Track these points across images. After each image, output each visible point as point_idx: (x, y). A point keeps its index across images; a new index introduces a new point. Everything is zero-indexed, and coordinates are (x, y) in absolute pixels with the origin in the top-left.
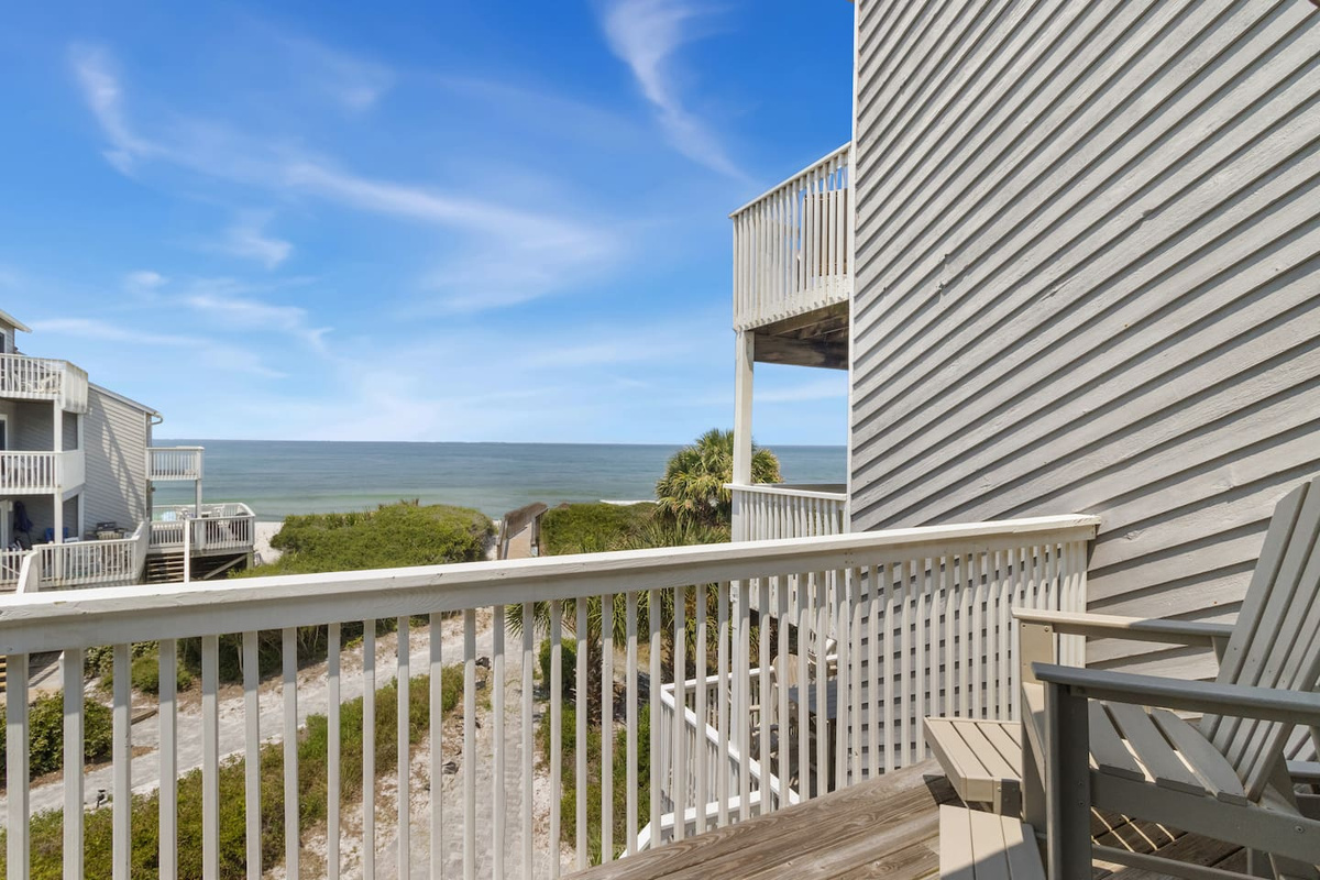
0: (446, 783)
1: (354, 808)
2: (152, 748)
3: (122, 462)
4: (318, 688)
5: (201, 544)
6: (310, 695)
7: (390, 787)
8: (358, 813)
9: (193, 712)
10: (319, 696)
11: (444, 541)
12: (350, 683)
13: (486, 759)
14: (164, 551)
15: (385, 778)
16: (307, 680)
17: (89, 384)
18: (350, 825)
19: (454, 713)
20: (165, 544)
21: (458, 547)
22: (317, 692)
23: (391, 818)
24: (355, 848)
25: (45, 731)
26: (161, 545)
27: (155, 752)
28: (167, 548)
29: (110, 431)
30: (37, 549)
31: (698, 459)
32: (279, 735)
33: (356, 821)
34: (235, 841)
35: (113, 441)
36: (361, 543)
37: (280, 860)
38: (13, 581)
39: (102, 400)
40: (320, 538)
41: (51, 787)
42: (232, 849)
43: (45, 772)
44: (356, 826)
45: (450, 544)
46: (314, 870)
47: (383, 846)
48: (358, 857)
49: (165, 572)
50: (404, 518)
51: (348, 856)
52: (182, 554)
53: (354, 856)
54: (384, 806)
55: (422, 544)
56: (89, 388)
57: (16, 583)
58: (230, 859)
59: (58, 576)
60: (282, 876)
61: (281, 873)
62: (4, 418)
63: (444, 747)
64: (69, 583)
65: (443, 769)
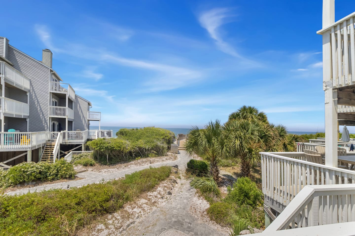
0: (168, 197)
1: (140, 200)
2: (83, 178)
3: (82, 114)
4: (128, 169)
5: (100, 137)
6: (126, 170)
7: (150, 196)
8: (141, 201)
9: (95, 171)
10: (129, 170)
11: (163, 135)
12: (137, 168)
13: (180, 192)
15: (149, 193)
16: (125, 166)
17: (75, 94)
18: (138, 205)
19: (169, 178)
21: (166, 137)
22: (128, 170)
23: (151, 205)
24: (140, 212)
25: (56, 168)
26: (91, 136)
27: (84, 179)
30: (62, 132)
31: (239, 115)
32: (117, 178)
33: (140, 204)
34: (103, 201)
35: (80, 107)
36: (140, 133)
38: (55, 140)
39: (78, 99)
41: (57, 184)
42: (102, 204)
43: (56, 180)
44: (140, 205)
45: (164, 136)
46: (127, 216)
47: (149, 213)
48: (141, 215)
51: (138, 214)
53: (140, 214)
54: (149, 201)
55: (156, 135)
56: (75, 96)
57: (56, 140)
58: (101, 207)
59: (67, 140)
60: (117, 216)
61: (117, 215)
62: (57, 101)
63: (166, 187)
64: (69, 141)
65: (167, 193)
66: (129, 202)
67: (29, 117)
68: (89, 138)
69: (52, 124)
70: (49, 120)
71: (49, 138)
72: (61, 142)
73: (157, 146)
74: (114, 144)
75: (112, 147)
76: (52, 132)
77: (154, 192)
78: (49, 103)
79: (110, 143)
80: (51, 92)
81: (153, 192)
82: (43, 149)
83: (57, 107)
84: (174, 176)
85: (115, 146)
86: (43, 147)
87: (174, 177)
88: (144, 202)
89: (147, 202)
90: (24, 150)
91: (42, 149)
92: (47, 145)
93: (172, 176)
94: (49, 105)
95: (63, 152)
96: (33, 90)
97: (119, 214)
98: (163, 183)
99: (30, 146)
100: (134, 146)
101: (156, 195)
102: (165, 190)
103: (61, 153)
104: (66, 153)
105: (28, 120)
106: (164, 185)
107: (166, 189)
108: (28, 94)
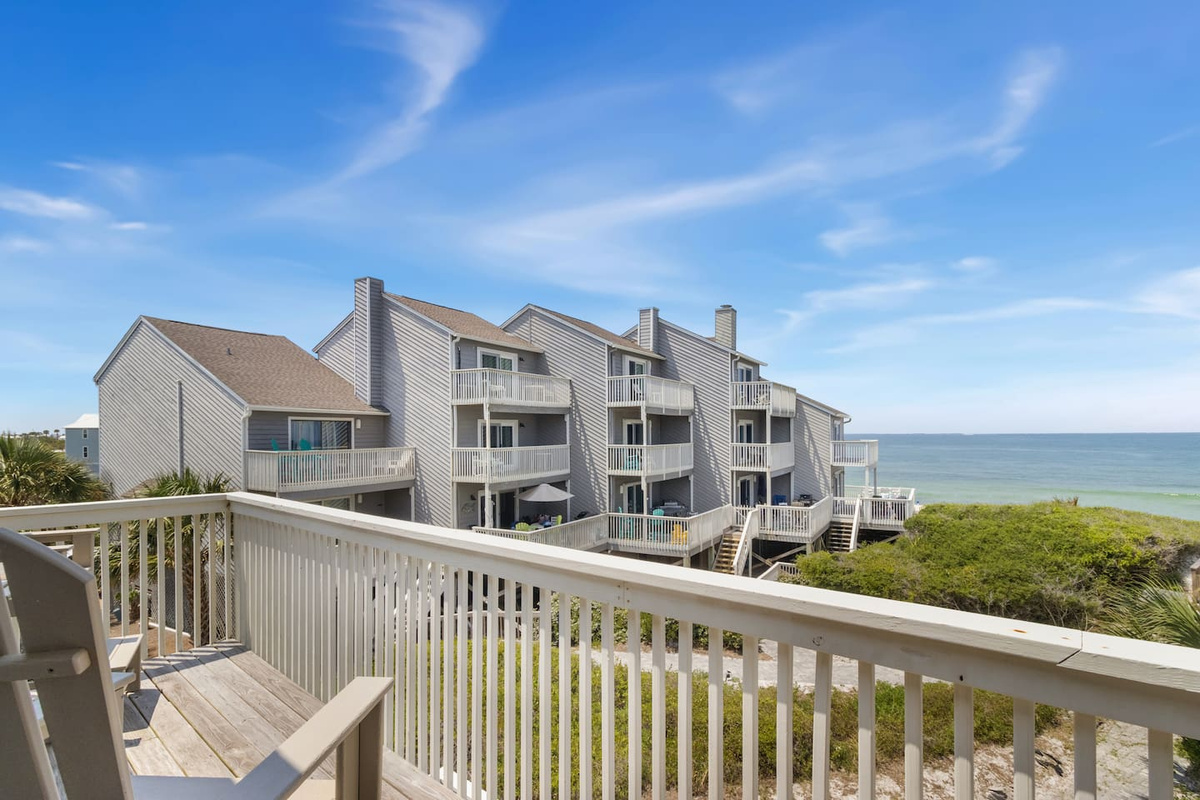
1: (878, 776)
2: (771, 658)
3: (816, 451)
5: (868, 519)
8: (879, 782)
14: (842, 521)
17: (798, 397)
20: (843, 516)
26: (840, 515)
27: (772, 661)
28: (843, 518)
29: (809, 429)
32: (849, 686)
33: (876, 788)
34: (768, 744)
35: (811, 437)
37: (802, 781)
38: (741, 527)
39: (806, 408)
40: (940, 526)
49: (841, 537)
50: (1043, 517)
52: (852, 524)
56: (797, 400)
57: (743, 528)
58: (762, 755)
59: (769, 528)
60: (799, 793)
61: (800, 790)
62: (751, 422)
63: (998, 772)
64: (774, 533)
65: (988, 794)
66: (843, 770)
67: (693, 471)
68: (834, 520)
69: (739, 485)
70: (730, 479)
71: (731, 521)
72: (756, 533)
73: (1040, 596)
74: (862, 578)
75: (855, 584)
76: (741, 508)
77: (938, 773)
78: (730, 437)
79: (850, 572)
80: (734, 408)
81: (935, 768)
82: (716, 549)
83: (753, 445)
84: (1063, 739)
85: (864, 583)
86: (717, 546)
87: (1060, 743)
88: (887, 790)
89: (897, 793)
90: (678, 555)
91: (714, 551)
92: (725, 541)
93: (1054, 741)
94: (730, 441)
95: (762, 559)
96: (700, 412)
97: (804, 789)
98: (992, 754)
99: (687, 548)
100: (934, 588)
101: (942, 784)
102: (987, 781)
103: (755, 561)
104: (768, 562)
105: (692, 479)
106: (994, 762)
107: (991, 776)
108: (691, 420)
